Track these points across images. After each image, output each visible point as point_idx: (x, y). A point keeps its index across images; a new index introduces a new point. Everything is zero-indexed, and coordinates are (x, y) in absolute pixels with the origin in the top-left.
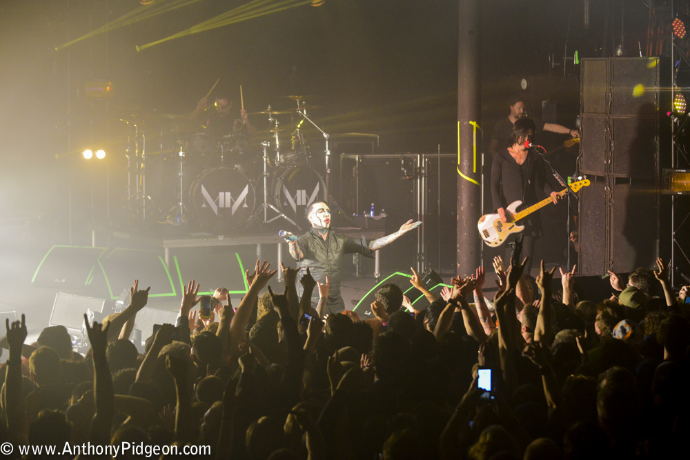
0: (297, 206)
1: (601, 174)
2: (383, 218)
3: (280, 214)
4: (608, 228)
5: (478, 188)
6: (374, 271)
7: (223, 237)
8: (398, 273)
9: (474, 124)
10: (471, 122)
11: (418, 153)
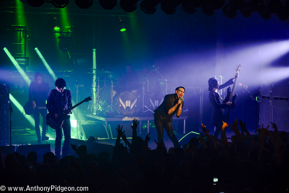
1: (268, 96)
2: (187, 111)
3: (148, 109)
4: (271, 116)
6: (184, 131)
7: (127, 117)
8: (192, 132)
9: (221, 76)
10: (220, 76)
11: (200, 87)
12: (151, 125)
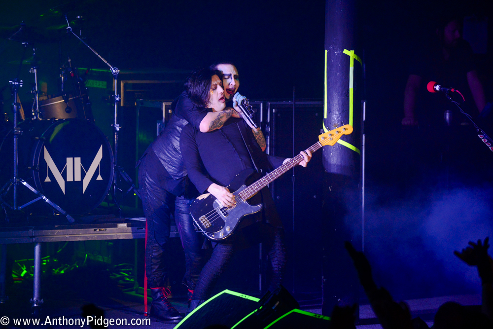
0: (67, 184)
3: (38, 195)
5: (355, 156)
8: (227, 291)
9: (351, 54)
10: (346, 52)
11: (261, 101)
12: (51, 266)
